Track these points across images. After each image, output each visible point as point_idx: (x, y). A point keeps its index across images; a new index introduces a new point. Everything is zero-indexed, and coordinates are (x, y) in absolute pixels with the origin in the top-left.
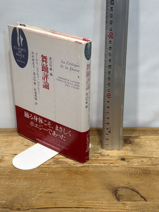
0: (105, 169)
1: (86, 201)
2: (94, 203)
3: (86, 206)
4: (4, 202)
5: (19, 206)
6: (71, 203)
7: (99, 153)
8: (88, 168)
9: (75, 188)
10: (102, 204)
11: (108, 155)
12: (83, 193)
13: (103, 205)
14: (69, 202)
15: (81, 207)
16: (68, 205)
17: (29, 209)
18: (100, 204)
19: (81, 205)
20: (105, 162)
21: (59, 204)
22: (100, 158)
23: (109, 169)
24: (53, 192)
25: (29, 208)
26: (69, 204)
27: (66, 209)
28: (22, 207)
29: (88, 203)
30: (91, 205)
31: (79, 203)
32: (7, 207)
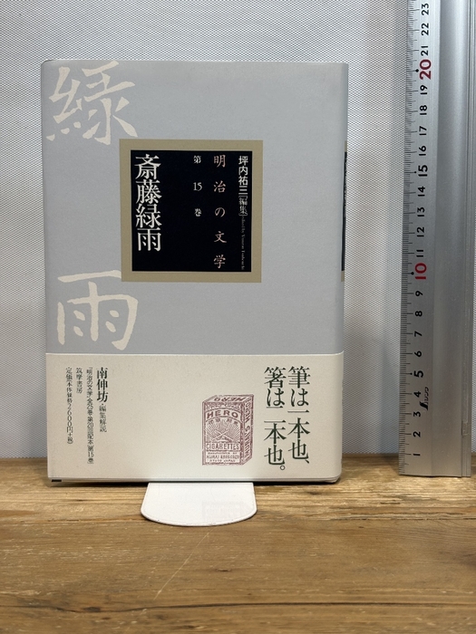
0: (435, 525)
1: (381, 590)
2: (415, 593)
3: (386, 599)
4: (30, 593)
5: (95, 602)
6: (318, 593)
7: (399, 497)
8: (365, 522)
9: (327, 561)
10: (448, 594)
11: (433, 500)
12: (360, 570)
13: (458, 597)
14: (308, 591)
15: (363, 602)
16: (307, 597)
17: (141, 609)
18: (443, 594)
19: (360, 598)
20: (429, 511)
21: (269, 597)
22: (403, 505)
23: (450, 524)
24: (238, 570)
25: (138, 606)
26: (311, 596)
27: (300, 607)
28: (107, 603)
29: (391, 593)
30: (406, 599)
31: (350, 593)
32: (42, 605)
